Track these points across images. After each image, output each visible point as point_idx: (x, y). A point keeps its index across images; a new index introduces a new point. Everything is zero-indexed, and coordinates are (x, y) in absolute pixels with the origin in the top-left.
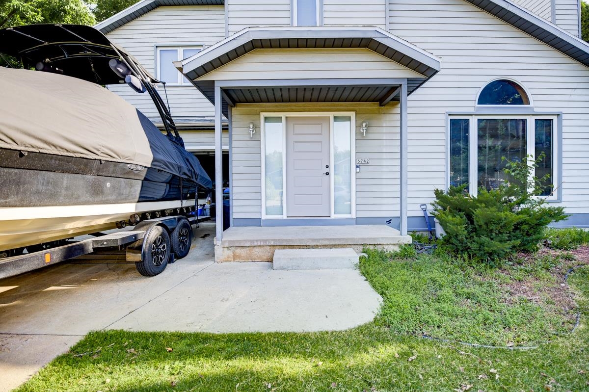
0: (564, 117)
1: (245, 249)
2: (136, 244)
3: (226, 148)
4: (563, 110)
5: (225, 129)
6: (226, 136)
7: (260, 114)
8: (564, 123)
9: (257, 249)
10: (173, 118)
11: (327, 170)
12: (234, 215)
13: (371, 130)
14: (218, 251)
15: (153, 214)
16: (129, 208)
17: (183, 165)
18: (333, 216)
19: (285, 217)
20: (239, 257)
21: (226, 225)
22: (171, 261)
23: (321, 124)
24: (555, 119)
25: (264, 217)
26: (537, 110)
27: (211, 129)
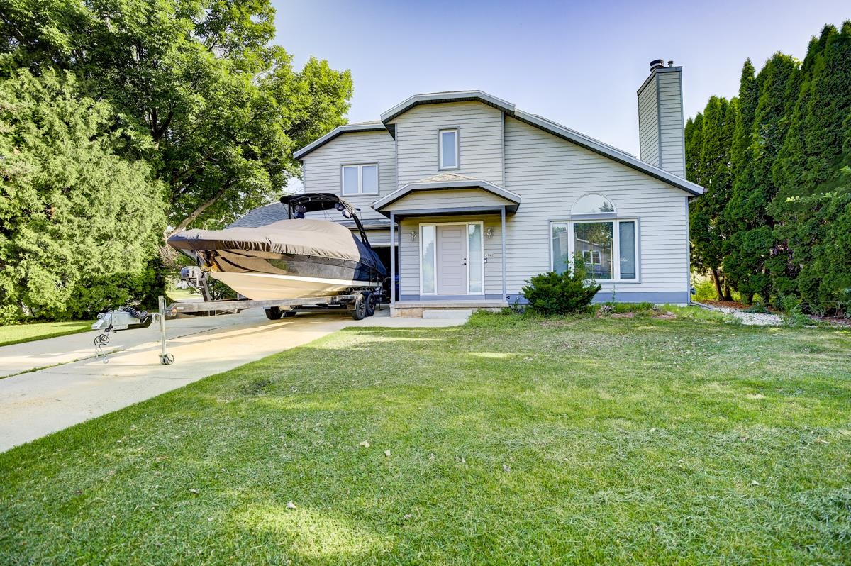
0: (642, 220)
1: (408, 310)
2: (353, 301)
3: (397, 243)
4: (641, 215)
5: (396, 229)
6: (397, 233)
7: (418, 225)
8: (642, 224)
9: (414, 310)
10: (361, 221)
11: (464, 262)
12: (402, 292)
13: (495, 233)
14: (392, 311)
15: (359, 288)
16: (349, 283)
17: (371, 259)
18: (469, 294)
19: (435, 294)
20: (404, 314)
21: (397, 299)
22: (365, 316)
23: (461, 230)
24: (636, 221)
25: (421, 294)
26: (619, 216)
27: (388, 229)
